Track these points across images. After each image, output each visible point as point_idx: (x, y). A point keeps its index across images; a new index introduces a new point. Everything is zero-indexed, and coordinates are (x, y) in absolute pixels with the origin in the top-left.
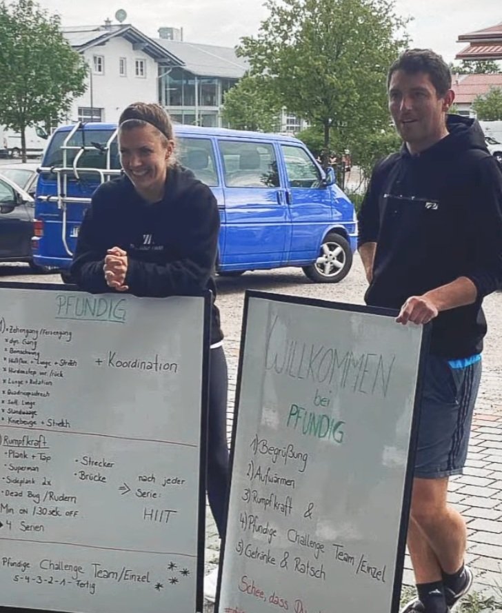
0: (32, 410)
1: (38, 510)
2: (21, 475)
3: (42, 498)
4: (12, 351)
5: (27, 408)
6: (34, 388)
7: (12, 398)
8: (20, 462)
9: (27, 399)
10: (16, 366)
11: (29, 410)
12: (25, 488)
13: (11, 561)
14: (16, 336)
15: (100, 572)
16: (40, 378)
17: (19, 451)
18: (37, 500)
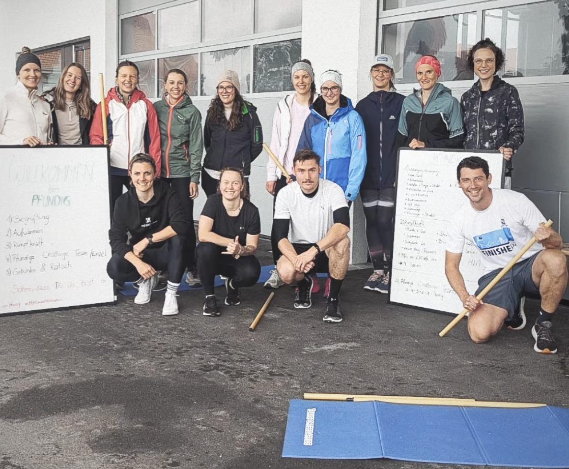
0: (418, 209)
1: (418, 257)
2: (412, 240)
3: (421, 252)
4: (411, 180)
5: (416, 207)
6: (419, 198)
7: (410, 202)
8: (412, 233)
9: (416, 203)
10: (412, 187)
11: (417, 208)
12: (413, 246)
13: (405, 281)
14: (413, 173)
15: (446, 289)
16: (422, 193)
17: (412, 228)
18: (418, 252)
